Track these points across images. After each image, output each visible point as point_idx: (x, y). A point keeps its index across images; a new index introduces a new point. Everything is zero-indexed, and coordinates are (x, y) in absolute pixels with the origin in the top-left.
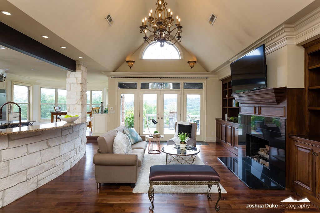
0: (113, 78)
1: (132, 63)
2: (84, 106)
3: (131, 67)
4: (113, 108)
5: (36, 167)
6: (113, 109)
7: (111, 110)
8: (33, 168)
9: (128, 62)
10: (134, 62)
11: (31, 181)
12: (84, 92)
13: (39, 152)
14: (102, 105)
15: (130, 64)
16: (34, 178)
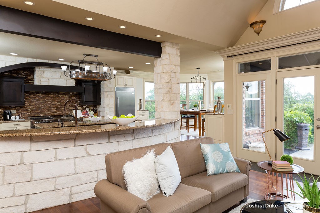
0: (229, 58)
1: (261, 26)
2: (174, 103)
3: (258, 34)
4: (230, 105)
5: (68, 177)
6: (230, 107)
7: (228, 108)
8: (64, 177)
9: (252, 25)
10: (264, 22)
11: (61, 192)
12: (173, 84)
13: (73, 159)
14: (219, 101)
15: (257, 27)
16: (66, 190)
